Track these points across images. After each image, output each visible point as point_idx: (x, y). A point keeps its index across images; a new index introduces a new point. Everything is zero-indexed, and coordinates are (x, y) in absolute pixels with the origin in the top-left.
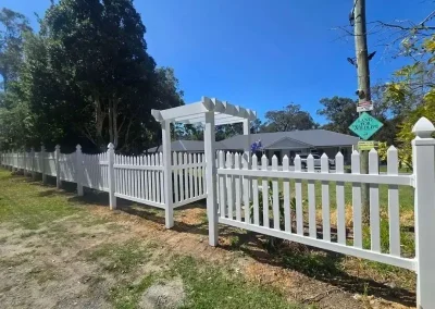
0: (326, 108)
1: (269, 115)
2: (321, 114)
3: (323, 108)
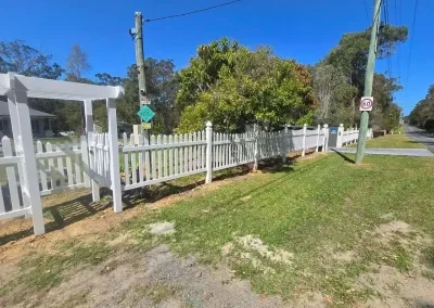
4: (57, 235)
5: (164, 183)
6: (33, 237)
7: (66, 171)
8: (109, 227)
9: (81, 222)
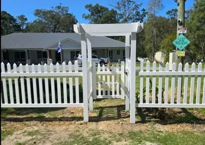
0: (90, 13)
1: (38, 13)
2: (86, 18)
3: (88, 13)
4: (93, 125)
5: (184, 110)
6: (82, 122)
7: (111, 85)
8: (121, 132)
9: (108, 122)
